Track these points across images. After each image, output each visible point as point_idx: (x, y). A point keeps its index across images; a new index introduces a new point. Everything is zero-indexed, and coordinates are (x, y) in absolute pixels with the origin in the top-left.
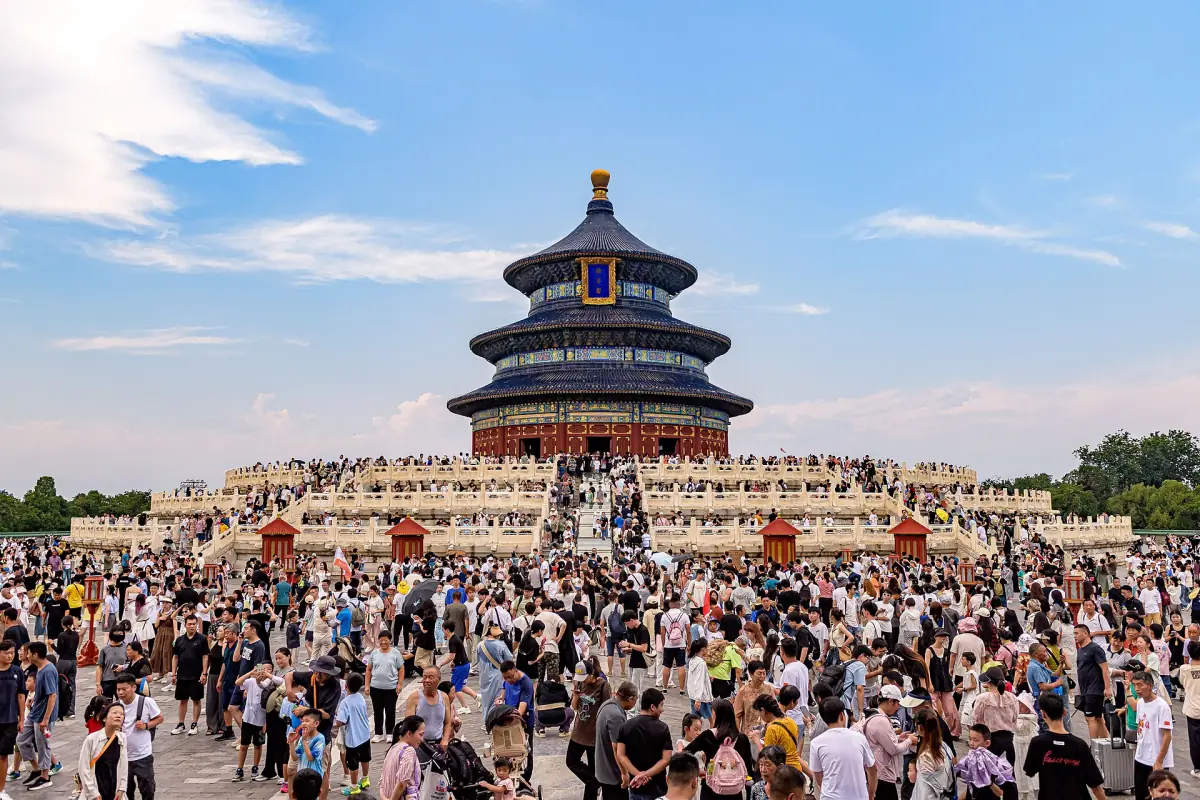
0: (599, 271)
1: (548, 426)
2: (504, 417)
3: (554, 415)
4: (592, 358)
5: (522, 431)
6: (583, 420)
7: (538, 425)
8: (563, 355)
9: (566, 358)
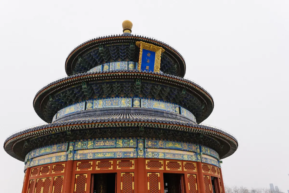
0: (149, 55)
1: (125, 161)
2: (75, 151)
3: (132, 150)
4: (154, 107)
5: (94, 166)
6: (161, 156)
7: (115, 159)
8: (131, 102)
9: (133, 105)
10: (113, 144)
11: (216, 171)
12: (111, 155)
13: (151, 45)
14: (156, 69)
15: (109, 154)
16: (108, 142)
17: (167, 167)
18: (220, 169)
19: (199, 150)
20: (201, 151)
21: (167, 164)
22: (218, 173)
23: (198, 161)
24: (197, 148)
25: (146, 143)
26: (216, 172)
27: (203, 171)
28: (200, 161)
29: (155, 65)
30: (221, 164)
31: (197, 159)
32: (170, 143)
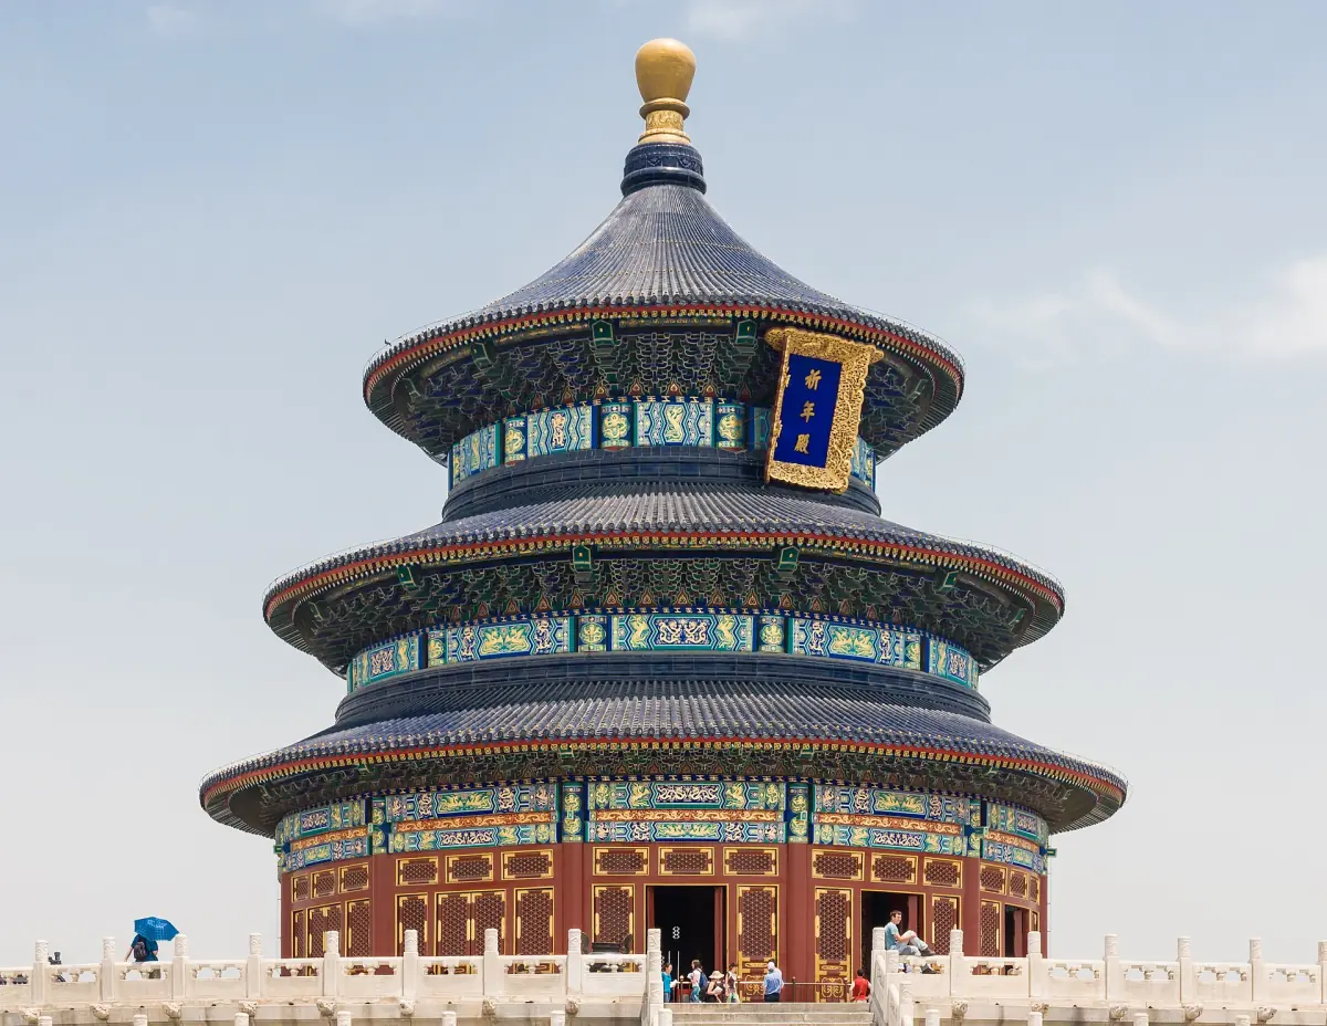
10: (714, 797)
11: (1025, 887)
12: (707, 831)
13: (827, 342)
14: (835, 446)
15: (704, 828)
16: (697, 789)
17: (873, 873)
18: (1044, 880)
19: (977, 817)
20: (983, 822)
21: (873, 863)
22: (1033, 894)
23: (971, 854)
24: (972, 812)
25: (817, 798)
26: (1027, 892)
27: (982, 888)
28: (978, 854)
29: (834, 426)
30: (1050, 860)
31: (969, 848)
32: (888, 798)
